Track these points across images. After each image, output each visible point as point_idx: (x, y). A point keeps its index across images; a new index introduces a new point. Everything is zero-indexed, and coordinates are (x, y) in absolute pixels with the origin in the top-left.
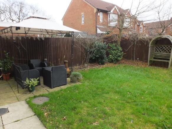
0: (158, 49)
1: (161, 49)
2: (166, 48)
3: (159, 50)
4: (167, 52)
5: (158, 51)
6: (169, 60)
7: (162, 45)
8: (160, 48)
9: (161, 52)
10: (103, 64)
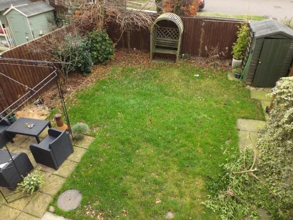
0: (161, 33)
1: (164, 33)
2: (170, 32)
3: (162, 35)
4: (172, 38)
5: (160, 36)
6: (176, 49)
7: (166, 28)
8: (163, 31)
9: (164, 37)
10: (89, 72)
